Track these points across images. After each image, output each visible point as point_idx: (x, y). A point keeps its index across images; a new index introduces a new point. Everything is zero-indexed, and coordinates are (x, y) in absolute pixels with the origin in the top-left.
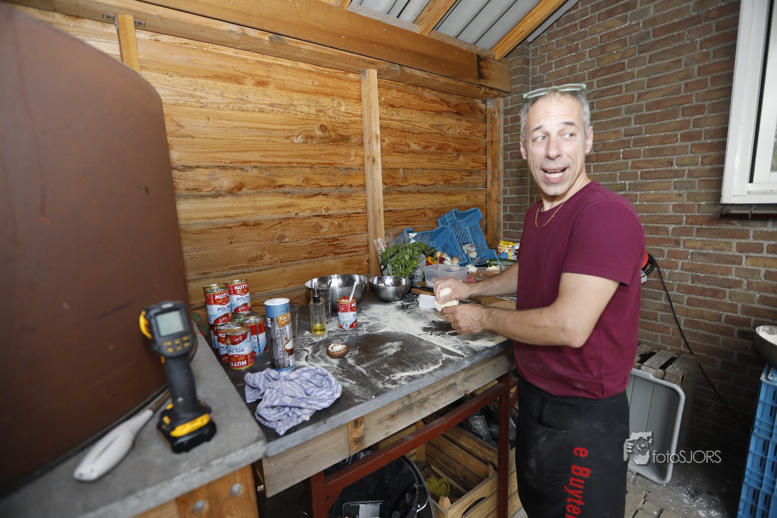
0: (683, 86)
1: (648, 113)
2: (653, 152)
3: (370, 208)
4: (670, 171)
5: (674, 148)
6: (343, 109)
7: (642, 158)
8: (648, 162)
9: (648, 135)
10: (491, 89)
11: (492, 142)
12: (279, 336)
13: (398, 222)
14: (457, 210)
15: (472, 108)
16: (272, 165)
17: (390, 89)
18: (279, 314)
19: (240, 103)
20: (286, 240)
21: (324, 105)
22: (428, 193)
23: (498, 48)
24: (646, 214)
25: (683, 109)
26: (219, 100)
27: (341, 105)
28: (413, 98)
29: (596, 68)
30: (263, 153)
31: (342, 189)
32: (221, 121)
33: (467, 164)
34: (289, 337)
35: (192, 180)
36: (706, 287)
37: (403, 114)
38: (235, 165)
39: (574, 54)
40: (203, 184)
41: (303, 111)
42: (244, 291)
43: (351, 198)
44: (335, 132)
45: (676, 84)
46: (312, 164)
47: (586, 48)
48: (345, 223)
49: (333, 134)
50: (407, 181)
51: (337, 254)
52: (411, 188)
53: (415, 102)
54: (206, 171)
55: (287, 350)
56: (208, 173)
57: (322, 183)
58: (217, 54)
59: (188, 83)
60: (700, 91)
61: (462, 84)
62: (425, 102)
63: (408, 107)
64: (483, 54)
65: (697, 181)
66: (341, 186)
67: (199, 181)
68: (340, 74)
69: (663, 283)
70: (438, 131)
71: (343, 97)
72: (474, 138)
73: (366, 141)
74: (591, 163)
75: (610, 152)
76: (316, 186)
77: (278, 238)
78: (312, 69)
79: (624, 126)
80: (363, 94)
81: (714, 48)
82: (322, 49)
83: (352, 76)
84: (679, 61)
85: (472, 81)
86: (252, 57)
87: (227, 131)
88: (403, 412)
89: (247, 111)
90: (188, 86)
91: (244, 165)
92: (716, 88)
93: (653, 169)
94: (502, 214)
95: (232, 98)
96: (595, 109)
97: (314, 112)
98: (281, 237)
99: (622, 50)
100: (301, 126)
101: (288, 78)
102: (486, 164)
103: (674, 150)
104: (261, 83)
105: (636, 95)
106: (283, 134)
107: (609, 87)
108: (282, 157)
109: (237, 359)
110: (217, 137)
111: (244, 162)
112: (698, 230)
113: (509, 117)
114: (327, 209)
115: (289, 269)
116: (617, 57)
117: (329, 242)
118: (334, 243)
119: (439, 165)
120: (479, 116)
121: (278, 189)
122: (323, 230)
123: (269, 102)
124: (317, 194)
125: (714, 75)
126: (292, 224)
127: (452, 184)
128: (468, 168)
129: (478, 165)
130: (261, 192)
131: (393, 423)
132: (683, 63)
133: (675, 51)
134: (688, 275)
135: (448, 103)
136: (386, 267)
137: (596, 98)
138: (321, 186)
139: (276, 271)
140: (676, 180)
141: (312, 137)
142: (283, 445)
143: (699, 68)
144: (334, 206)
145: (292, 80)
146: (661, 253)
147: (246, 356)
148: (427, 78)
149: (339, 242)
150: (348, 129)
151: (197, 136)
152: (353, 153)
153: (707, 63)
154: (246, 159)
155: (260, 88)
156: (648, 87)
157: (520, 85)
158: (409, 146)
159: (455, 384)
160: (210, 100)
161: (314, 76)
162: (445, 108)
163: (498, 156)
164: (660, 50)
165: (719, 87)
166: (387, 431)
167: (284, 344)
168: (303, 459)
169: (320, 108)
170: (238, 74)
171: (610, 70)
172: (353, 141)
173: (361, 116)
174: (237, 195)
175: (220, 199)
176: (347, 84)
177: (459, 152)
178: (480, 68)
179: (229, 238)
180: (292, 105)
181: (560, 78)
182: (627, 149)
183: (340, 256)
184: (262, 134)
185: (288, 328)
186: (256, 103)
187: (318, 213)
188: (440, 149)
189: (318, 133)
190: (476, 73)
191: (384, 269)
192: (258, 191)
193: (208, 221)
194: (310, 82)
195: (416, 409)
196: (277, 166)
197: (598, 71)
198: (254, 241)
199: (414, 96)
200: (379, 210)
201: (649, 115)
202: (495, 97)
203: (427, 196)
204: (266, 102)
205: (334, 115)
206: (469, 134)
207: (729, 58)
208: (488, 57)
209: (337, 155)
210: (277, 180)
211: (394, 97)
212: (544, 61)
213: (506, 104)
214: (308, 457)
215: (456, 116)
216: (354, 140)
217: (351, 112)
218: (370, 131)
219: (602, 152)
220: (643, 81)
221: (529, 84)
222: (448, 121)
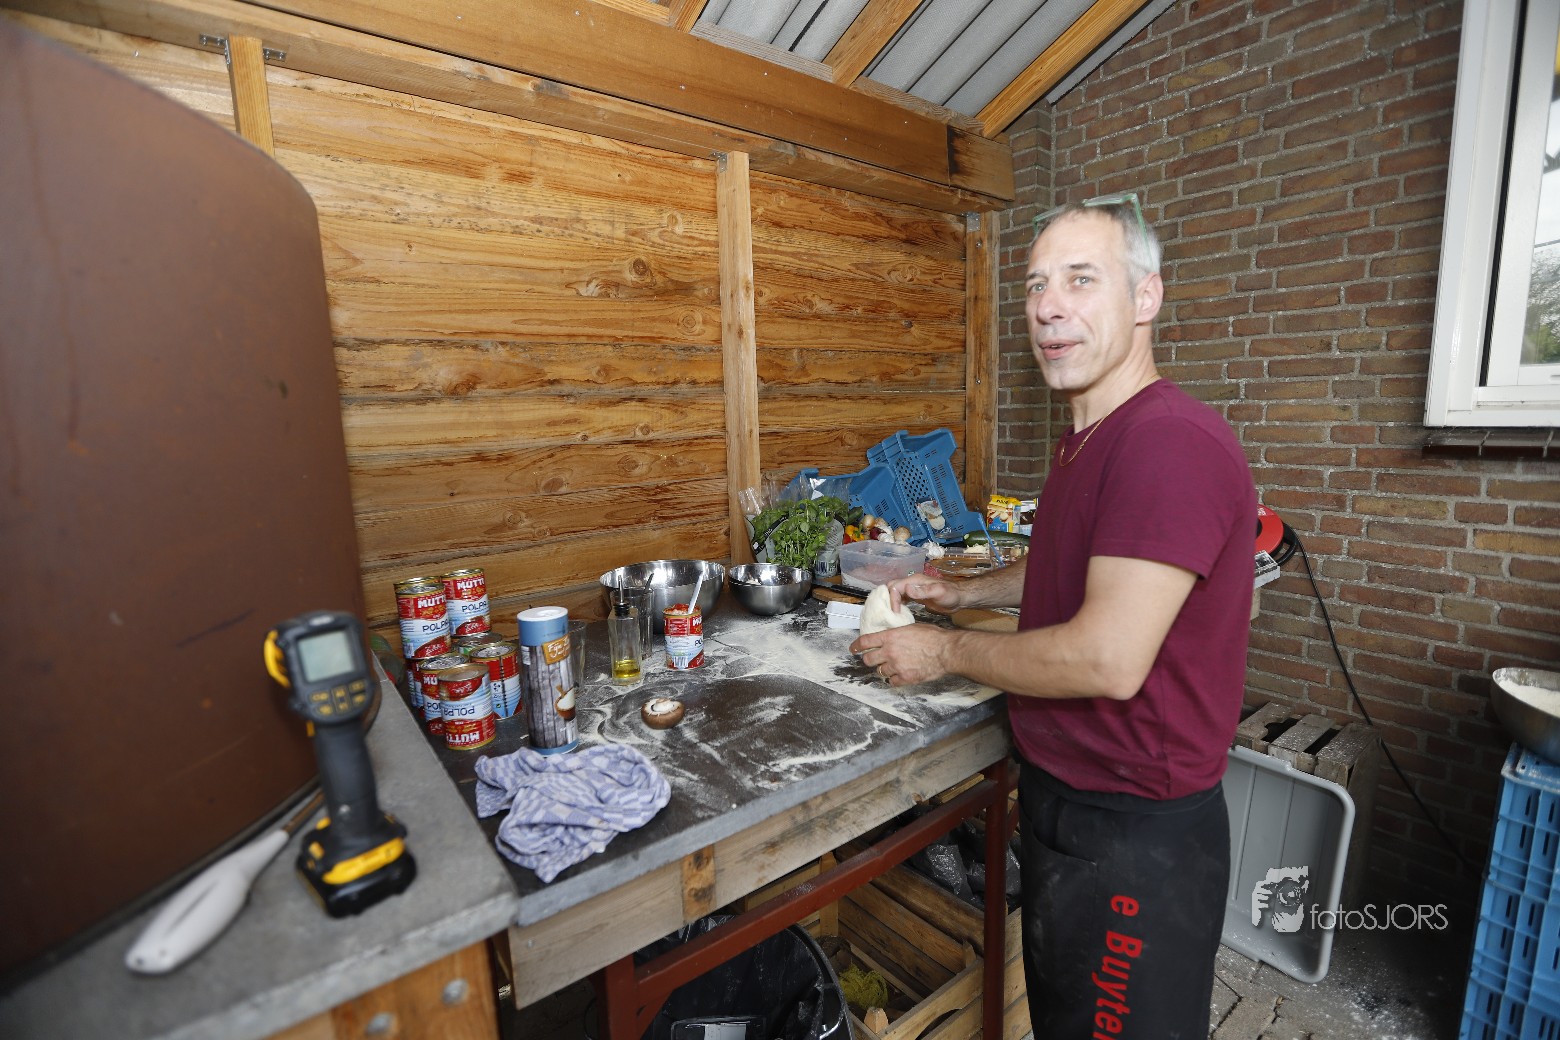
0: (1350, 194)
1: (1282, 246)
2: (1292, 324)
3: (731, 427)
4: (1325, 361)
5: (1333, 317)
6: (679, 229)
7: (1271, 335)
8: (1283, 342)
9: (1283, 290)
10: (974, 193)
11: (976, 298)
12: (546, 682)
13: (788, 456)
14: (905, 432)
15: (936, 232)
16: (537, 339)
17: (773, 190)
18: (547, 639)
19: (473, 216)
20: (564, 489)
21: (642, 220)
22: (849, 398)
23: (989, 114)
24: (1278, 446)
25: (1351, 239)
26: (432, 208)
27: (676, 222)
28: (821, 209)
29: (1182, 155)
30: (518, 316)
31: (675, 389)
32: (435, 251)
33: (926, 342)
34: (565, 684)
35: (376, 368)
36: (1397, 589)
37: (801, 242)
38: (462, 338)
39: (1138, 128)
40: (395, 376)
41: (599, 232)
42: (476, 593)
43: (696, 406)
44: (664, 274)
45: (1337, 189)
46: (617, 339)
47: (1162, 117)
48: (681, 458)
49: (659, 279)
50: (808, 375)
51: (665, 518)
52: (815, 388)
53: (825, 217)
54: (405, 351)
55: (562, 712)
56: (407, 354)
57: (637, 377)
58: (430, 118)
59: (370, 174)
60: (1384, 205)
61: (918, 184)
62: (843, 217)
63: (810, 227)
64: (961, 125)
65: (1377, 380)
66: (675, 383)
67: (388, 369)
68: (675, 160)
69: (1311, 580)
70: (868, 275)
71: (681, 206)
72: (940, 290)
73: (725, 293)
74: (1173, 345)
75: (1209, 321)
76: (623, 383)
77: (547, 486)
78: (619, 150)
79: (1235, 270)
80: (721, 200)
81: (1411, 121)
82: (640, 110)
83: (698, 164)
84: (1343, 146)
85: (937, 177)
86: (499, 124)
87: (446, 270)
88: (794, 836)
89: (488, 230)
90: (369, 180)
91: (481, 338)
92: (1413, 199)
93: (1293, 357)
94: (995, 440)
95: (459, 206)
96: (1180, 236)
97: (623, 236)
98: (553, 485)
99: (1232, 121)
100: (596, 263)
101: (571, 166)
102: (965, 342)
103: (1334, 320)
104: (517, 177)
105: (1260, 210)
106: (560, 277)
107: (1207, 193)
108: (556, 323)
109: (460, 728)
110: (425, 281)
111: (481, 333)
112: (1381, 478)
113: (1010, 249)
114: (646, 429)
115: (569, 548)
116: (1221, 136)
117: (649, 495)
118: (659, 497)
119: (871, 343)
120: (952, 247)
121: (549, 387)
122: (637, 471)
123: (532, 214)
124: (625, 399)
125: (1411, 173)
126: (575, 459)
127: (897, 381)
128: (929, 349)
129: (949, 343)
130: (514, 392)
131: (773, 859)
132: (1351, 149)
133: (1336, 126)
134: (1360, 566)
135: (889, 221)
136: (762, 545)
137: (1181, 215)
138: (635, 383)
139: (540, 551)
140: (1337, 378)
141: (617, 285)
142: (551, 903)
143: (1382, 160)
144: (660, 422)
145: (579, 170)
146: (1310, 520)
147: (479, 723)
148: (848, 171)
149: (669, 495)
150: (688, 269)
151: (385, 280)
152: (699, 317)
153: (1397, 150)
154: (484, 328)
155: (515, 186)
156: (1283, 195)
157: (1032, 186)
158: (811, 305)
159: (898, 781)
160: (413, 209)
161: (622, 163)
162: (883, 230)
163: (989, 326)
164: (1306, 123)
165: (1420, 197)
166: (760, 875)
167: (556, 698)
168: (591, 932)
169: (635, 227)
170: (471, 157)
171: (1208, 160)
172: (699, 293)
173: (716, 244)
174: (465, 399)
175: (431, 406)
176: (688, 180)
177: (911, 317)
178: (953, 151)
179: (447, 484)
180: (578, 220)
181: (1111, 175)
182: (1241, 317)
183: (671, 523)
184: (517, 277)
185: (563, 666)
186: (506, 216)
187: (627, 437)
188: (873, 312)
189: (631, 277)
190: (945, 162)
191: (759, 550)
192: (508, 390)
193: (406, 450)
194: (614, 175)
195: (819, 832)
196: (546, 342)
197: (1185, 162)
198: (500, 490)
199: (823, 206)
200: (751, 431)
201: (1285, 249)
202: (983, 209)
203: (846, 405)
204: (525, 214)
205: (661, 242)
206: (931, 283)
207: (1438, 141)
208: (970, 131)
209: (668, 320)
210: (546, 369)
211: (782, 208)
212: (1079, 142)
213: (1004, 225)
214: (601, 926)
215: (906, 247)
216: (703, 291)
217: (697, 236)
218: (734, 277)
219: (1194, 322)
220: (1273, 183)
221: (1049, 185)
222: (890, 257)
